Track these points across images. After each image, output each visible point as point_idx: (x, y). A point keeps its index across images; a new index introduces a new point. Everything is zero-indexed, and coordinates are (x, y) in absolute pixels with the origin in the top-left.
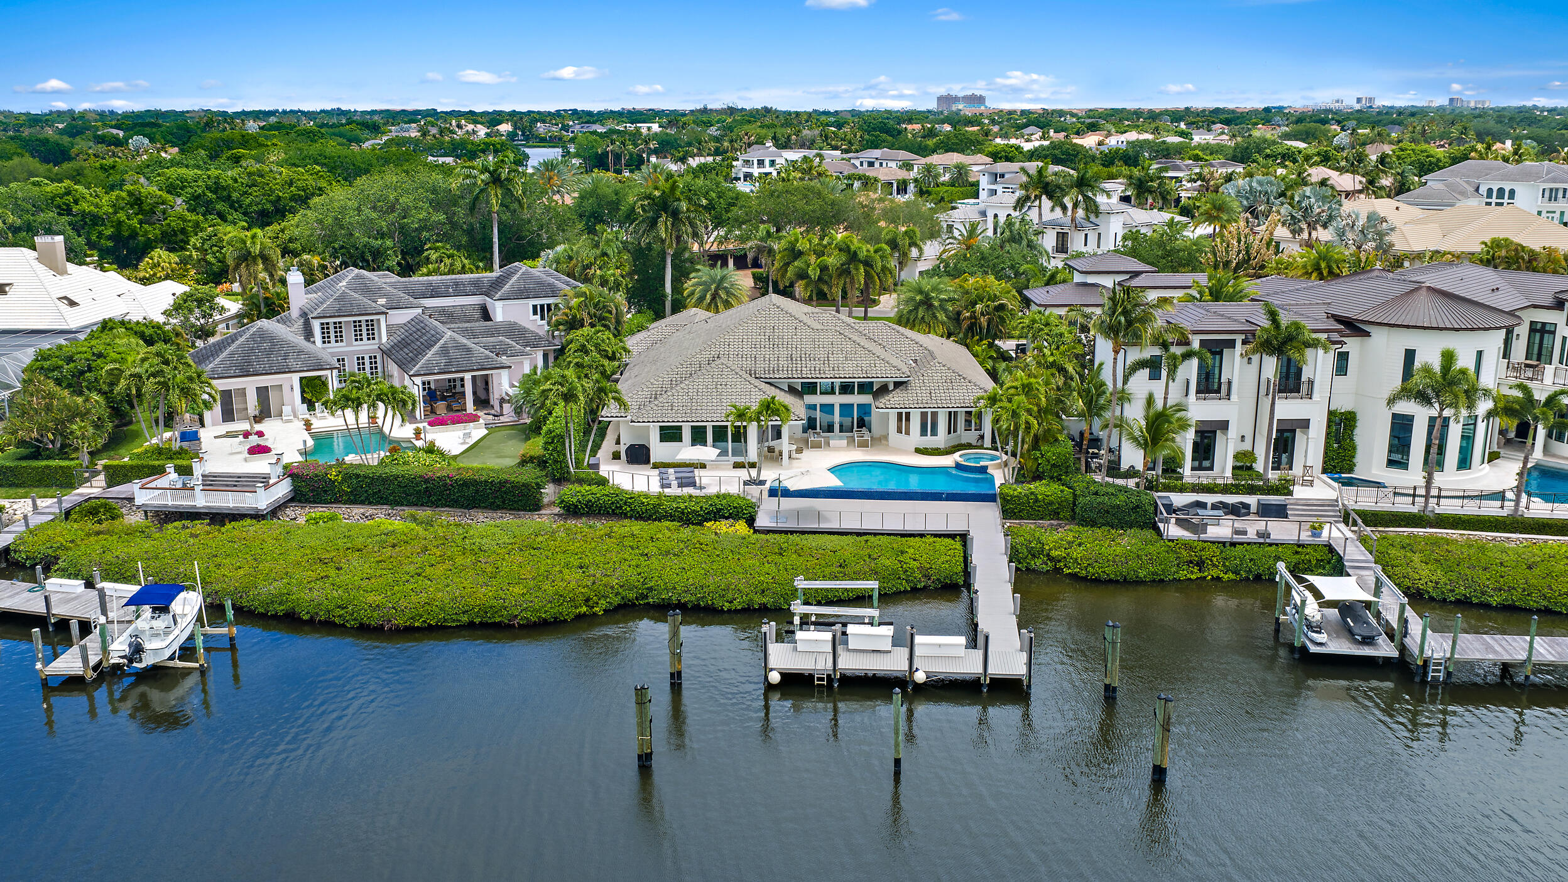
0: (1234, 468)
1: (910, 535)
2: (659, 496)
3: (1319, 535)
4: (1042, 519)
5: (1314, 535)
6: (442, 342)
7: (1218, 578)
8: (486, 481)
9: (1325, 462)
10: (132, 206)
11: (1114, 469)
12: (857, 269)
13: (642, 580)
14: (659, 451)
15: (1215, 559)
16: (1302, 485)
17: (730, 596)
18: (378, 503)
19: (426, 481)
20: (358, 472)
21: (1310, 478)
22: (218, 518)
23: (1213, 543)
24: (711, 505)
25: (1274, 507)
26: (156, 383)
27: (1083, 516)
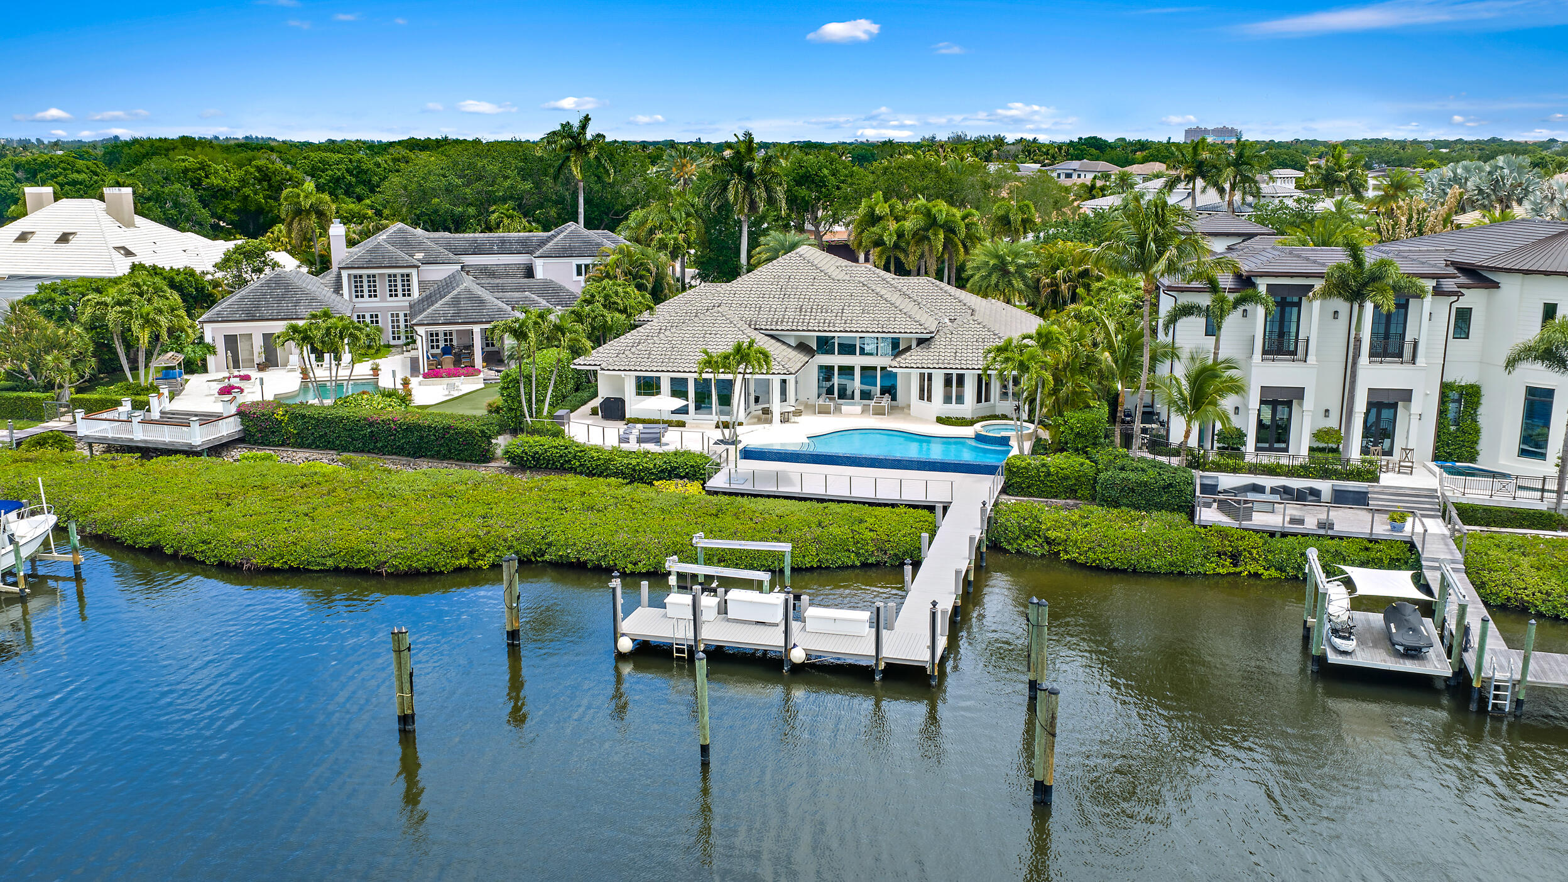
0: (1311, 449)
1: (879, 505)
2: (615, 450)
3: (1401, 529)
4: (1056, 497)
5: (1393, 529)
6: (455, 292)
7: (1257, 575)
8: (429, 427)
9: (1436, 448)
10: (260, 182)
11: (1159, 444)
12: (936, 235)
13: (543, 534)
14: (637, 405)
15: (1255, 551)
16: (1399, 472)
17: (634, 557)
18: (325, 448)
19: (371, 425)
20: (304, 412)
21: (1410, 464)
22: (147, 452)
23: (1257, 531)
24: (665, 462)
25: (1351, 495)
26: (119, 312)
27: (1104, 495)
